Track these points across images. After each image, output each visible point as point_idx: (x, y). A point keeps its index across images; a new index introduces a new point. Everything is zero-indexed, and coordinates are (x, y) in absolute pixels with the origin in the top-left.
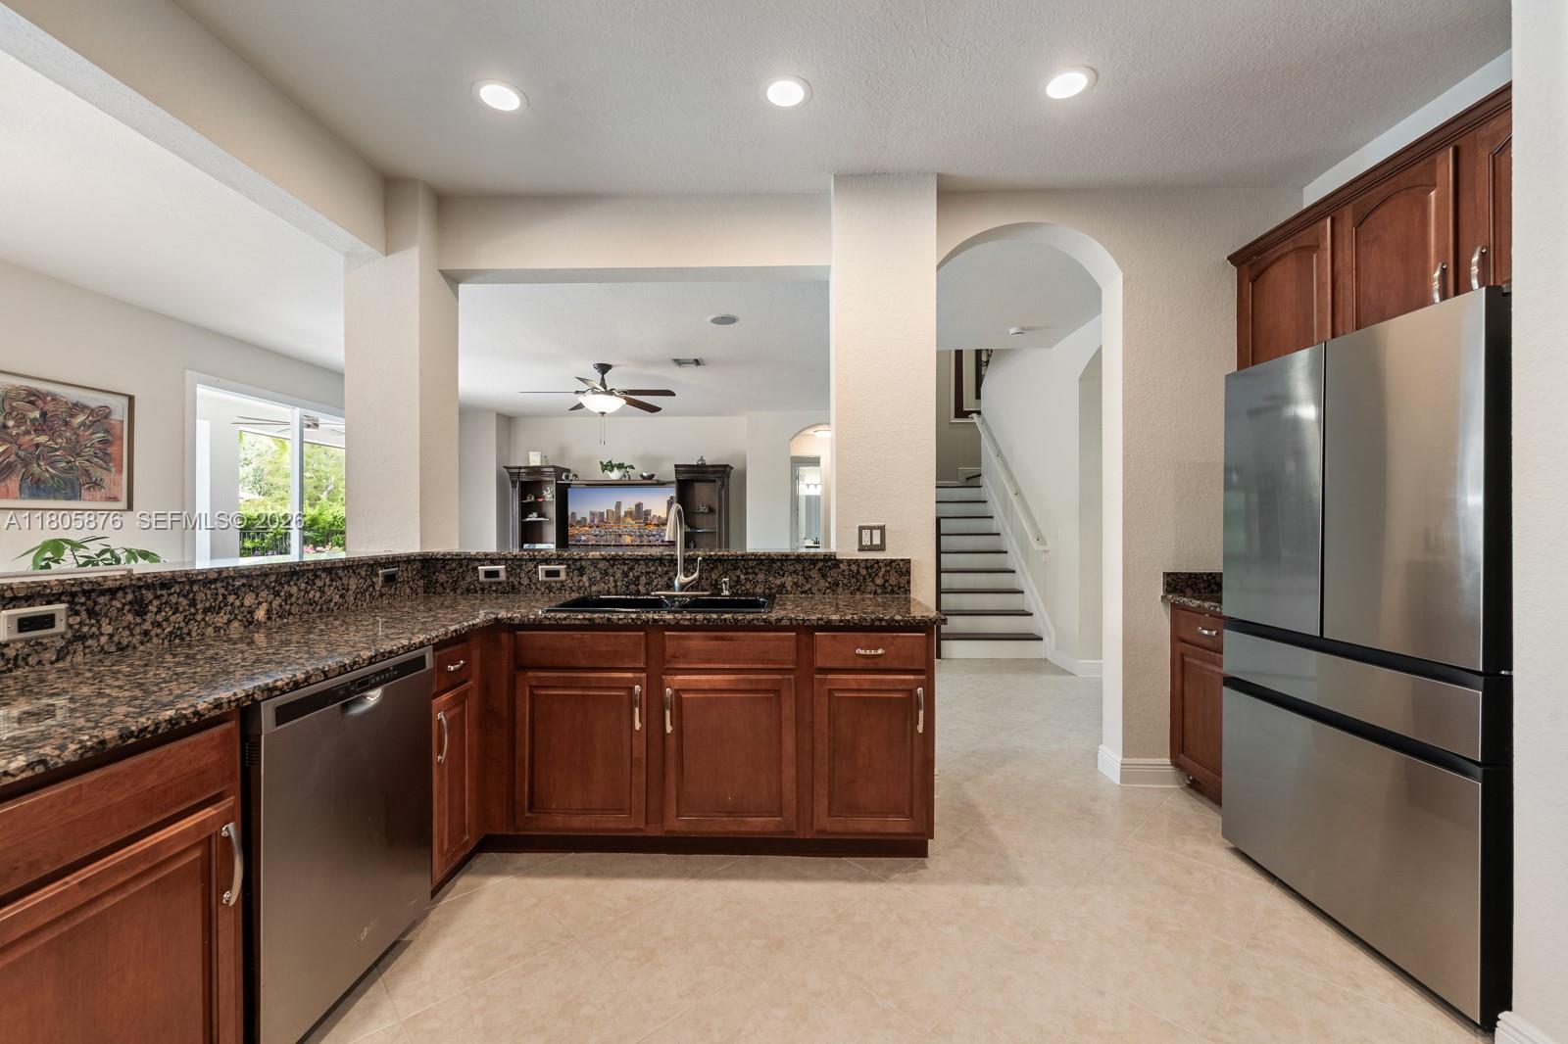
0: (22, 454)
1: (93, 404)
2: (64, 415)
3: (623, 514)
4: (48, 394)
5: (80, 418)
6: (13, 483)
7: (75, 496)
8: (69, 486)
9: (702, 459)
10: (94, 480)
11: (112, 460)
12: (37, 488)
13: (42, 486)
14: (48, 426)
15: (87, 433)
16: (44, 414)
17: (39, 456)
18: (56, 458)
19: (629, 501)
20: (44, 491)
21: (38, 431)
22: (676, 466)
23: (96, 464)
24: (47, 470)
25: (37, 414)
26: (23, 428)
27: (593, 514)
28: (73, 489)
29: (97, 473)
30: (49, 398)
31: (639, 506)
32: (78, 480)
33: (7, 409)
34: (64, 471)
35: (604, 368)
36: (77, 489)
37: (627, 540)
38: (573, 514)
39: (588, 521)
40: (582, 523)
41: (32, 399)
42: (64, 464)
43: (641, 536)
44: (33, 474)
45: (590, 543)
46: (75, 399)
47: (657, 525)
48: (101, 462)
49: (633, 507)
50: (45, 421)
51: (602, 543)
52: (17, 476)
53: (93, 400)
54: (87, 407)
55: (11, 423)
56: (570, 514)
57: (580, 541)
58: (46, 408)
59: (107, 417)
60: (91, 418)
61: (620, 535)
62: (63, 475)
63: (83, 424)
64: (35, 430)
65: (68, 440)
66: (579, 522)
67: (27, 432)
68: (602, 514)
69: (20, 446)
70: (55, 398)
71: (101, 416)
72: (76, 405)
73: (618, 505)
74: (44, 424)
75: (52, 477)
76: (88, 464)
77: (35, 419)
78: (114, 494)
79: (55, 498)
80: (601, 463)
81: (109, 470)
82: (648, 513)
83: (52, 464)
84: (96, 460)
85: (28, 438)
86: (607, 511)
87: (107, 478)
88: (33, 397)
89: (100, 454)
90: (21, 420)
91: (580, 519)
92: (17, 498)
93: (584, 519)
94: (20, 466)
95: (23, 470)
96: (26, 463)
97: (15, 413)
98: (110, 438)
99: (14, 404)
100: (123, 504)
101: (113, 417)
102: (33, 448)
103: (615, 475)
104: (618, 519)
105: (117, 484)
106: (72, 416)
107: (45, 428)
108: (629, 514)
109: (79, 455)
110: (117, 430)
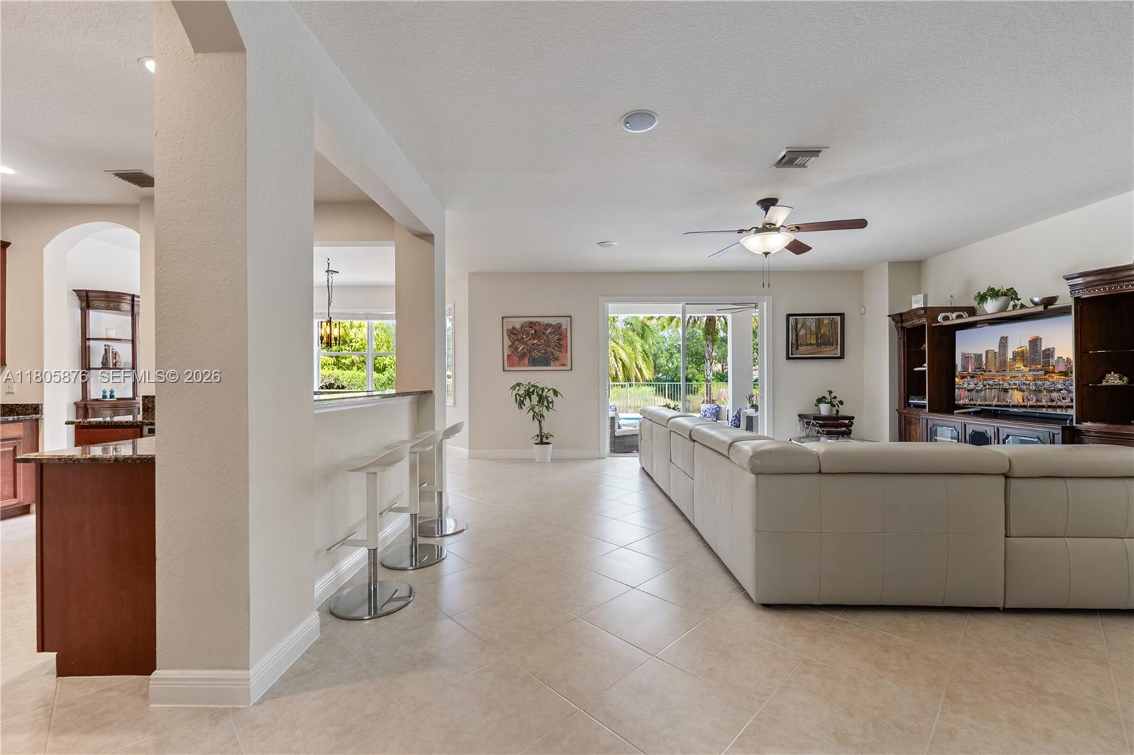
4: (537, 322)
5: (549, 330)
6: (526, 360)
7: (548, 364)
12: (534, 362)
16: (535, 331)
19: (1019, 337)
21: (534, 339)
25: (533, 331)
29: (556, 354)
34: (544, 354)
37: (1016, 397)
42: (543, 351)
43: (1038, 391)
53: (554, 321)
54: (551, 325)
55: (524, 337)
59: (560, 327)
61: (1006, 391)
63: (550, 332)
65: (545, 340)
67: (530, 339)
71: (558, 329)
72: (547, 325)
74: (536, 335)
79: (541, 366)
81: (561, 352)
83: (539, 351)
85: (530, 342)
87: (561, 355)
88: (531, 324)
90: (528, 335)
96: (530, 352)
98: (561, 337)
100: (569, 367)
103: (991, 307)
104: (1003, 366)
106: (546, 330)
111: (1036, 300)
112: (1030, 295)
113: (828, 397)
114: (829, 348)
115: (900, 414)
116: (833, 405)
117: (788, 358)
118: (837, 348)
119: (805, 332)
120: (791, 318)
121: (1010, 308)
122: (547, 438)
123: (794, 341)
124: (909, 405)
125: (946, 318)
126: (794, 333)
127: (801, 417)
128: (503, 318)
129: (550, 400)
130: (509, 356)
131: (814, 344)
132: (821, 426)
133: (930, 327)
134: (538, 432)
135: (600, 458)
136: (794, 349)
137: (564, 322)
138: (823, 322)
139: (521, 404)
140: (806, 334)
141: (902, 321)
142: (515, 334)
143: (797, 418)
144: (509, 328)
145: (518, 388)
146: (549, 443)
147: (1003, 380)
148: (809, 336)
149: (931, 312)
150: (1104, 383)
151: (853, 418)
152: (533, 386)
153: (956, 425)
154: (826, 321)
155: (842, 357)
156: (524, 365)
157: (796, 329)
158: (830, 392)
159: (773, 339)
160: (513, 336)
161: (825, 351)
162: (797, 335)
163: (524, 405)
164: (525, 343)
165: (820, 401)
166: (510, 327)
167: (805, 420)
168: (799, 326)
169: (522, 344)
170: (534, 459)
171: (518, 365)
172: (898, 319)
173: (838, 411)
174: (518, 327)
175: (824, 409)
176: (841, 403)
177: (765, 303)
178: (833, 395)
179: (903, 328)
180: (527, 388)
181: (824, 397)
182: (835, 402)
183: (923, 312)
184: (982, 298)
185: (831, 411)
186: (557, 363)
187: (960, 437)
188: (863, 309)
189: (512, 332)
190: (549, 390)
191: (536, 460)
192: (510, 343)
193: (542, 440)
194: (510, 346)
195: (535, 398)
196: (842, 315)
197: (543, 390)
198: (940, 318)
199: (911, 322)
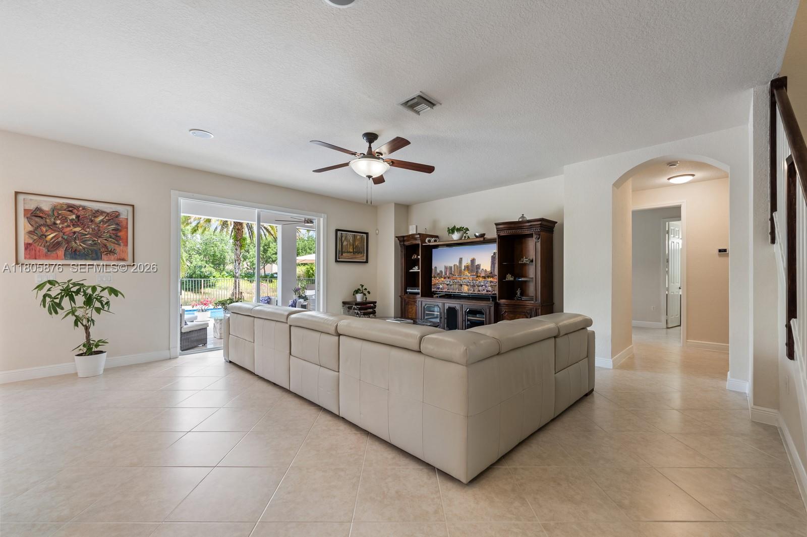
0: (66, 237)
1: (108, 211)
2: (90, 216)
3: (463, 268)
4: (80, 206)
5: (101, 218)
6: (61, 252)
7: (98, 258)
8: (94, 253)
9: (523, 216)
10: (110, 250)
11: (121, 239)
12: (75, 254)
13: (78, 253)
14: (80, 223)
15: (105, 226)
16: (78, 217)
17: (75, 238)
18: (86, 239)
20: (79, 256)
22: (497, 224)
23: (111, 241)
24: (81, 245)
25: (74, 217)
26: (66, 224)
27: (446, 268)
28: (96, 254)
29: (111, 246)
30: (81, 208)
31: (473, 261)
32: (100, 250)
33: (56, 214)
34: (91, 245)
35: (371, 137)
36: (99, 254)
38: (436, 268)
39: (443, 274)
40: (440, 275)
41: (70, 209)
42: (90, 242)
44: (72, 247)
45: (444, 291)
46: (97, 208)
47: (484, 277)
48: (114, 241)
49: (469, 262)
50: (79, 220)
51: (451, 291)
52: (63, 248)
53: (108, 208)
55: (58, 222)
56: (433, 268)
57: (439, 288)
58: (79, 214)
60: (107, 218)
61: (461, 285)
62: (91, 248)
63: (102, 221)
64: (73, 225)
66: (439, 274)
68: (451, 268)
69: (64, 233)
70: (84, 208)
72: (98, 211)
73: (461, 260)
74: (79, 221)
75: (84, 248)
76: (106, 241)
77: (73, 219)
78: (122, 256)
80: (448, 228)
81: (119, 245)
82: (478, 267)
83: (84, 242)
84: (110, 239)
85: (69, 229)
86: (454, 265)
87: (118, 249)
88: (71, 208)
89: (114, 236)
90: (64, 220)
91: (439, 272)
92: (63, 260)
93: (441, 272)
94: (64, 243)
95: (67, 245)
97: (60, 217)
98: (119, 228)
99: (60, 212)
101: (121, 217)
102: (72, 234)
105: (126, 252)
106: (95, 217)
107: (79, 223)
108: (467, 267)
109: (100, 237)
110: (124, 223)
111: (477, 234)
112: (474, 231)
113: (361, 289)
114: (360, 255)
115: (402, 298)
116: (365, 295)
117: (336, 261)
118: (364, 256)
119: (346, 243)
120: (338, 232)
121: (463, 238)
122: (97, 346)
123: (340, 250)
124: (406, 292)
125: (429, 241)
126: (340, 243)
127: (344, 303)
128: (17, 193)
129: (104, 300)
130: (28, 246)
131: (350, 252)
132: (360, 309)
133: (422, 245)
134: (84, 340)
135: (170, 359)
136: (340, 255)
137: (125, 212)
138: (357, 237)
139: (55, 307)
140: (347, 245)
141: (404, 241)
142: (41, 217)
143: (341, 304)
144: (27, 208)
145: (48, 286)
146: (101, 352)
147: (461, 280)
148: (349, 246)
149: (423, 237)
150: (507, 279)
151: (375, 302)
152: (75, 285)
153: (438, 304)
154: (358, 237)
155: (367, 262)
156: (57, 258)
157: (341, 241)
158: (362, 286)
159: (326, 246)
160: (37, 219)
161: (358, 258)
162: (342, 245)
163: (62, 309)
164: (61, 230)
165: (357, 292)
166: (32, 207)
167: (347, 306)
168: (343, 239)
169: (55, 231)
170: (76, 374)
171: (46, 257)
172: (402, 240)
173: (366, 298)
174: (46, 207)
175: (359, 298)
176: (369, 293)
177: (322, 219)
178: (364, 288)
179: (404, 245)
180: (65, 286)
181: (359, 289)
182: (366, 292)
183: (418, 236)
184: (452, 230)
185: (363, 298)
186: (113, 257)
187: (441, 311)
188: (377, 231)
189: (35, 215)
190: (104, 289)
191: (80, 375)
192: (30, 228)
193: (90, 349)
194: (30, 233)
195: (80, 299)
196: (367, 234)
197: (94, 289)
198: (426, 241)
199: (409, 242)
